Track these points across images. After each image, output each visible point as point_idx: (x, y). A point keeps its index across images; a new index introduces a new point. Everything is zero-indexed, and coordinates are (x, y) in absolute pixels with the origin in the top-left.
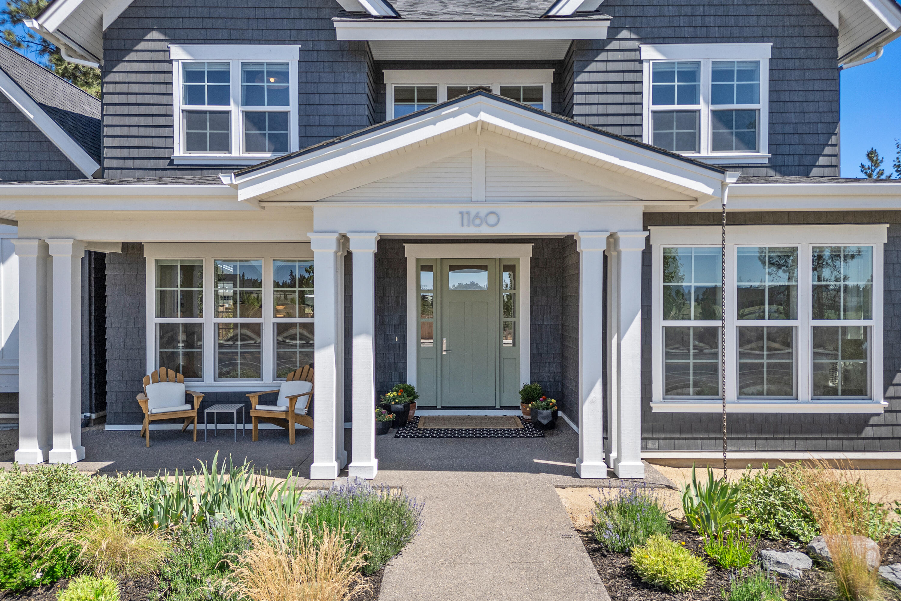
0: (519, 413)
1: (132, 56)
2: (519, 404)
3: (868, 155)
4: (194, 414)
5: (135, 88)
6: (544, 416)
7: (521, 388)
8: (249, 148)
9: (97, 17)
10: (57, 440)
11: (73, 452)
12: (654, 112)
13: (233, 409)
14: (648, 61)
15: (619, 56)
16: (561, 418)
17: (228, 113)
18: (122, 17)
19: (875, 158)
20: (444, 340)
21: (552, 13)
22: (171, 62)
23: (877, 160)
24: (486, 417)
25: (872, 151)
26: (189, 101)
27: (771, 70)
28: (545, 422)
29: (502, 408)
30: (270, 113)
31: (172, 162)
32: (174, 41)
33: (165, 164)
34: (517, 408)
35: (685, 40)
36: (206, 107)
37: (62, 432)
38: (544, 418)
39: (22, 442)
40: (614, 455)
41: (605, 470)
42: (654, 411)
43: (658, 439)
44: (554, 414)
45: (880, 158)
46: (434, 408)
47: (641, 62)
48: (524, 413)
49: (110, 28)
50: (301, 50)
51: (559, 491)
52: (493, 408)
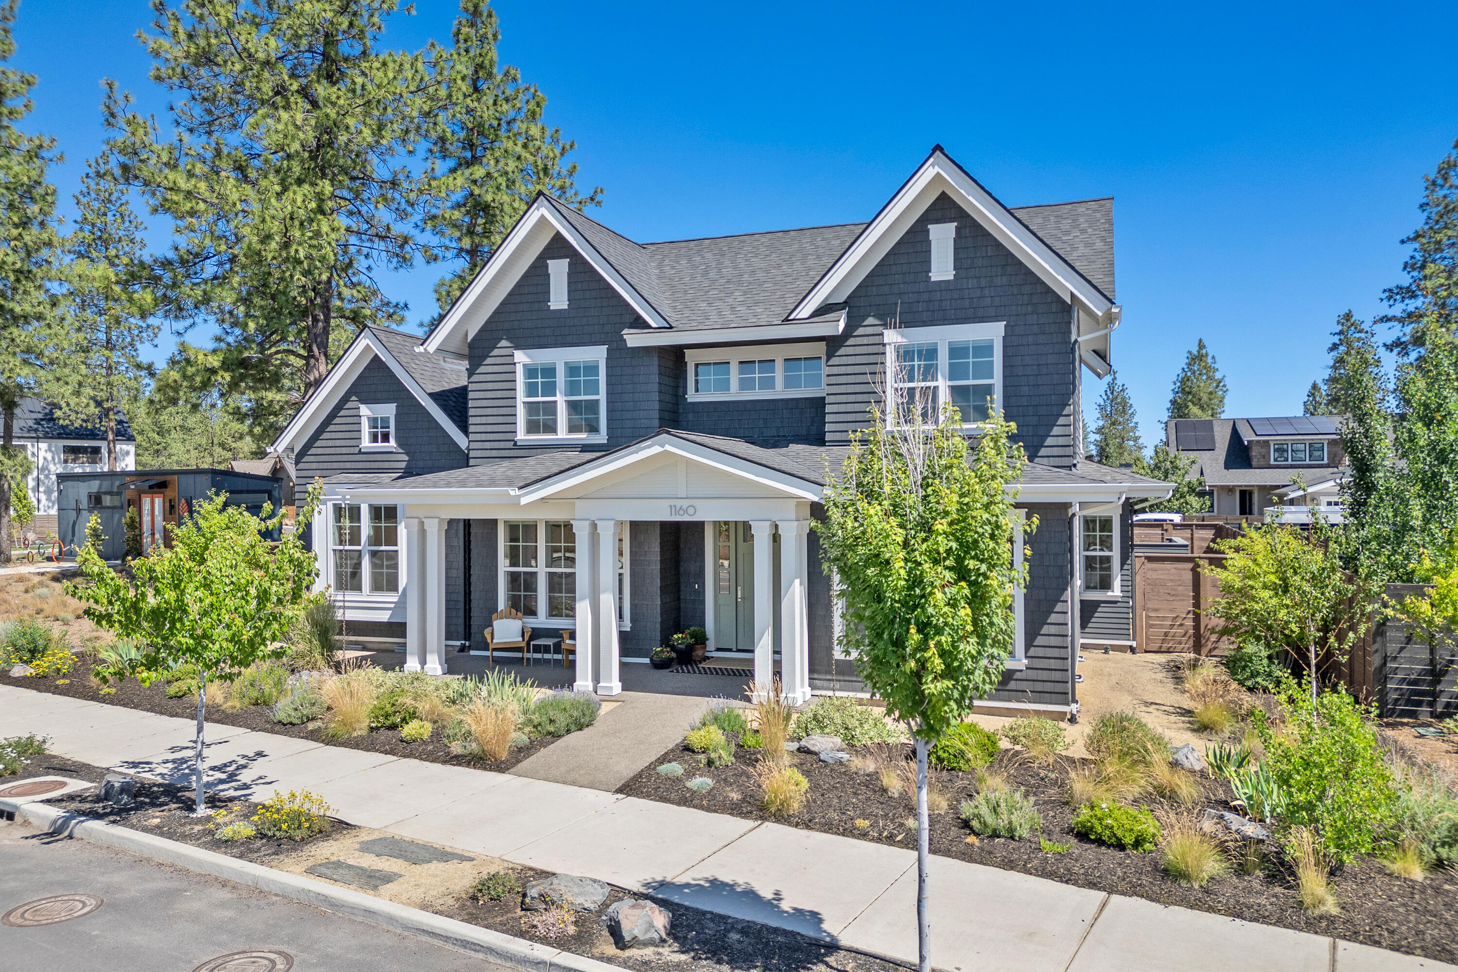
4: (524, 644)
5: (490, 386)
8: (570, 429)
9: (463, 332)
10: (429, 658)
11: (439, 668)
12: (897, 389)
13: (550, 642)
14: (890, 344)
15: (865, 340)
17: (555, 402)
18: (481, 331)
21: (791, 317)
22: (515, 364)
26: (527, 395)
27: (1005, 347)
30: (585, 401)
31: (515, 443)
32: (517, 347)
33: (510, 445)
35: (924, 324)
36: (540, 399)
37: (432, 652)
39: (409, 658)
47: (884, 345)
49: (473, 339)
50: (607, 350)
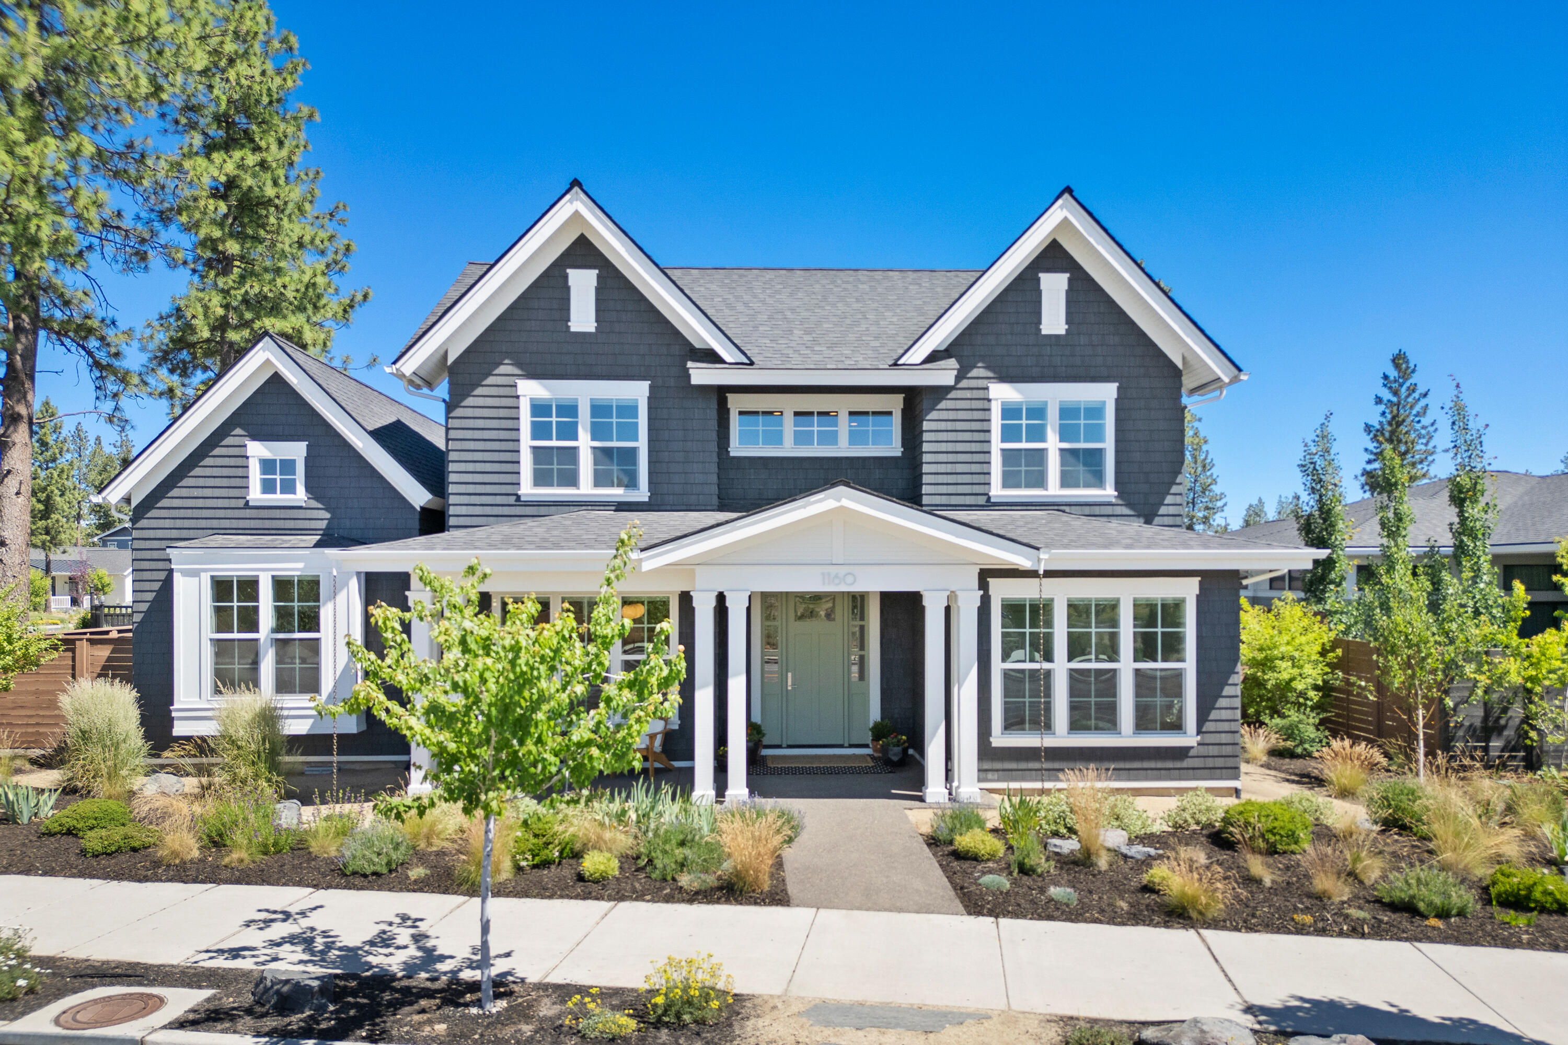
0: (868, 751)
1: (479, 391)
2: (869, 742)
3: (1393, 361)
5: (480, 423)
6: (895, 753)
7: (871, 725)
8: (598, 483)
9: (442, 352)
12: (1003, 450)
14: (996, 399)
15: (968, 394)
16: (912, 756)
17: (576, 448)
18: (469, 351)
19: (1404, 366)
20: (790, 675)
21: (900, 362)
22: (518, 397)
23: (1408, 368)
24: (834, 756)
25: (1399, 355)
26: (535, 437)
27: (1117, 410)
28: (895, 759)
29: (851, 746)
30: (618, 448)
31: (518, 498)
32: (524, 375)
33: (512, 500)
34: (867, 746)
35: (1033, 380)
36: (554, 443)
38: (895, 755)
40: (955, 784)
41: (947, 796)
42: (994, 745)
43: (997, 770)
44: (905, 751)
45: (1412, 365)
46: (779, 747)
47: (989, 400)
48: (875, 751)
49: (456, 362)
50: (650, 386)
51: (907, 812)
52: (841, 746)
